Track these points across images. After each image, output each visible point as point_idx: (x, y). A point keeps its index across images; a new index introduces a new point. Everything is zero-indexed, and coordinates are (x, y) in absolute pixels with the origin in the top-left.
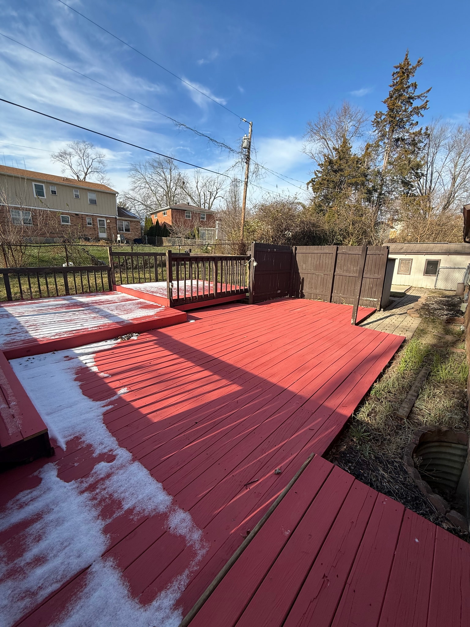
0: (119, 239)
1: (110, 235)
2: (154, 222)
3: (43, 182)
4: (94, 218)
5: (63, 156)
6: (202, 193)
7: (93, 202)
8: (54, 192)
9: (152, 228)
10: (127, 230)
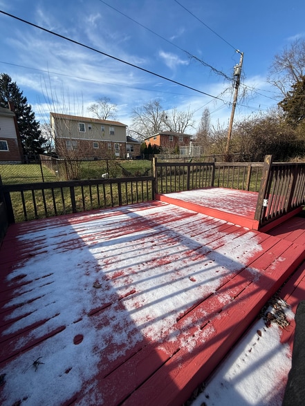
0: (128, 156)
1: (121, 154)
2: (147, 144)
3: (84, 122)
4: (112, 143)
5: (93, 108)
6: (177, 124)
7: (112, 133)
8: (90, 128)
9: (146, 148)
10: (132, 150)
